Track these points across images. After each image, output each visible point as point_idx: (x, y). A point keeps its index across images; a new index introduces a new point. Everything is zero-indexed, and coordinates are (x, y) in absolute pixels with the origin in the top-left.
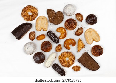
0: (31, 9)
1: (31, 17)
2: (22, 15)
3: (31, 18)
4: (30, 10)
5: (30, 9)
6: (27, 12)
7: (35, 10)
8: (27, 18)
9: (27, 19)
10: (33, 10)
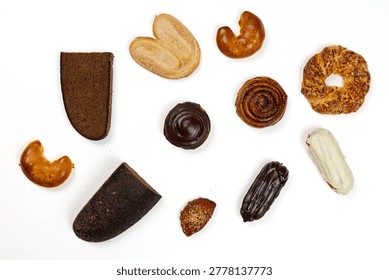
0: (339, 98)
1: (324, 69)
2: (360, 57)
3: (322, 65)
4: (339, 93)
5: (343, 96)
6: (351, 80)
7: (322, 101)
8: (337, 57)
9: (334, 51)
10: (330, 99)
